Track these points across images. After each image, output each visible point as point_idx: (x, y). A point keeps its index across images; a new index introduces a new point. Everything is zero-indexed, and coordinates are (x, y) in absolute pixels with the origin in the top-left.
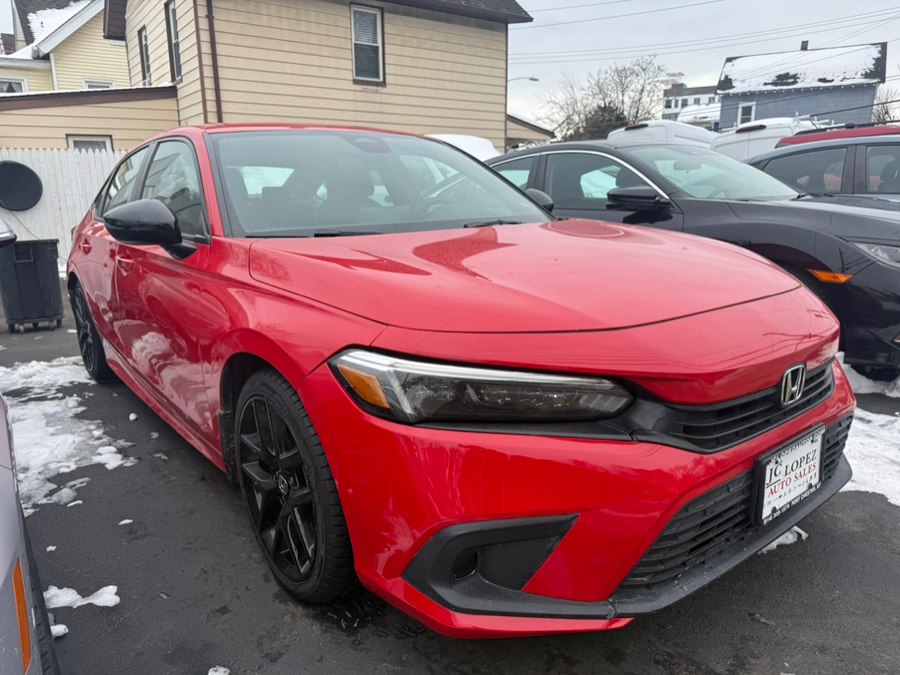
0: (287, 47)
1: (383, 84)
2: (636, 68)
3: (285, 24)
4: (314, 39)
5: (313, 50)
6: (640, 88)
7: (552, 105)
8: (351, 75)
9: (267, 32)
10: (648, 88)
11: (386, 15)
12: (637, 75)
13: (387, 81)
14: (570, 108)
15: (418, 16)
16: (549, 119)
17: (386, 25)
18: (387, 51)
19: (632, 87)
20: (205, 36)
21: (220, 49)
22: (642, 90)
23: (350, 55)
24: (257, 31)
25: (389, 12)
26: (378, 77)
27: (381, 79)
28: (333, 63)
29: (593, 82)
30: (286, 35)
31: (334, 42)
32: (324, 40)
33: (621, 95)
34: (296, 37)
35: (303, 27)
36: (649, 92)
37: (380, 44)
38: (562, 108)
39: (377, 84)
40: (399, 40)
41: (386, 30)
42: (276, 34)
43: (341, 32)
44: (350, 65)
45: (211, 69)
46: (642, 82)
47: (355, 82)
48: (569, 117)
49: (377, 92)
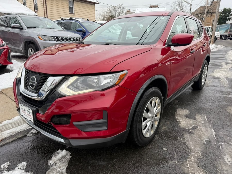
0: (58, 7)
1: (74, 14)
2: (118, 7)
3: (58, 3)
4: (63, 6)
5: (62, 7)
6: (119, 12)
7: (100, 15)
8: (69, 12)
9: (55, 4)
10: (121, 12)
11: (74, 2)
12: (119, 9)
13: (75, 13)
14: (104, 16)
15: (80, 2)
16: (99, 18)
17: (74, 3)
18: (75, 8)
19: (117, 11)
20: (45, 4)
21: (47, 7)
22: (120, 12)
23: (68, 8)
24: (53, 4)
25: (75, 1)
26: (73, 12)
27: (74, 13)
28: (65, 10)
29: (108, 10)
30: (58, 5)
31: (66, 6)
32: (64, 6)
33: (115, 13)
34: (59, 5)
35: (61, 3)
36: (121, 13)
37: (73, 7)
38: (102, 16)
39: (73, 14)
40: (77, 6)
41: (74, 4)
42: (56, 4)
43: (67, 4)
44: (68, 10)
45: (46, 10)
46: (120, 10)
47: (69, 13)
48: (104, 18)
49: (73, 15)
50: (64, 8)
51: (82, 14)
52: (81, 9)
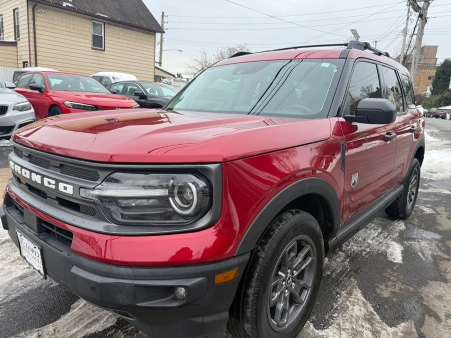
0: (65, 33)
1: (104, 50)
4: (76, 31)
8: (91, 46)
9: (56, 27)
11: (106, 25)
13: (106, 49)
15: (119, 27)
17: (106, 29)
18: (106, 38)
20: (31, 26)
21: (37, 31)
23: (91, 38)
26: (102, 47)
27: (103, 49)
30: (65, 29)
31: (84, 33)
35: (72, 26)
37: (103, 35)
39: (101, 50)
40: (111, 35)
41: (106, 31)
43: (87, 30)
44: (91, 42)
45: (33, 38)
47: (92, 48)
49: (101, 53)
50: (80, 36)
51: (125, 52)
52: (120, 40)
